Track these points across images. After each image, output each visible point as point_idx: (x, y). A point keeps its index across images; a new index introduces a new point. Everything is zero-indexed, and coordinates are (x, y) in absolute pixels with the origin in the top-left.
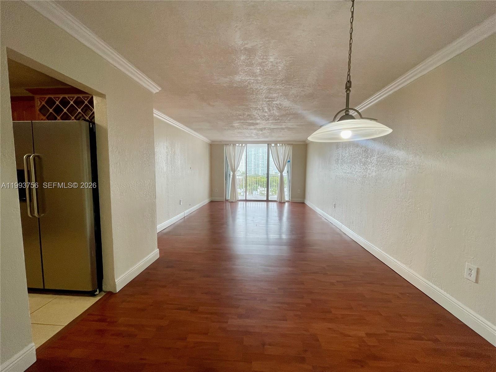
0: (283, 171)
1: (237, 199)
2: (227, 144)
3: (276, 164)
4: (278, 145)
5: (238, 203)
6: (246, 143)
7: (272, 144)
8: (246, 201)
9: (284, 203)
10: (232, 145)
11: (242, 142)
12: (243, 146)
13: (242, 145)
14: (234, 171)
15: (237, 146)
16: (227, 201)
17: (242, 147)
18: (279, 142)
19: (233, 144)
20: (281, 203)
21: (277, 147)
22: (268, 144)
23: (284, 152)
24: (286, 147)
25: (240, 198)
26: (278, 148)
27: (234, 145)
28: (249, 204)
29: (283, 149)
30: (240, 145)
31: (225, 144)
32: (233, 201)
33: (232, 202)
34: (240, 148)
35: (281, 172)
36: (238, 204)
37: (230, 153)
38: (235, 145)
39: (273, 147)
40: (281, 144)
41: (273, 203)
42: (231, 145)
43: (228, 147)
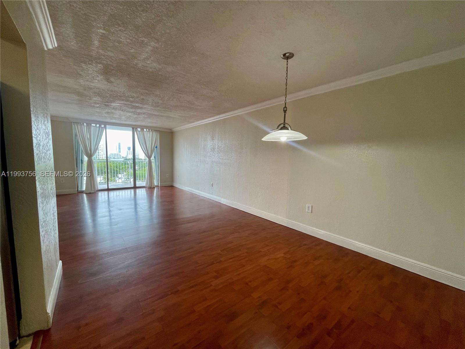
0: (151, 157)
1: (96, 189)
2: (79, 122)
3: (144, 150)
4: (145, 130)
5: (98, 193)
6: (106, 124)
7: (138, 129)
8: (108, 190)
9: (154, 188)
10: (85, 124)
11: (100, 123)
12: (102, 128)
13: (100, 125)
14: (90, 156)
15: (94, 126)
16: (82, 192)
17: (100, 128)
18: (146, 127)
19: (87, 124)
20: (150, 189)
21: (144, 132)
22: (133, 128)
23: (151, 137)
24: (153, 133)
25: (100, 187)
26: (145, 134)
27: (89, 125)
28: (112, 193)
29: (150, 135)
30: (98, 125)
31: (73, 122)
32: (92, 192)
33: (90, 193)
34: (98, 129)
35: (149, 157)
36: (98, 195)
37: (83, 135)
38: (91, 124)
39: (139, 131)
40: (147, 130)
41: (140, 189)
42: (83, 124)
43: (79, 126)
